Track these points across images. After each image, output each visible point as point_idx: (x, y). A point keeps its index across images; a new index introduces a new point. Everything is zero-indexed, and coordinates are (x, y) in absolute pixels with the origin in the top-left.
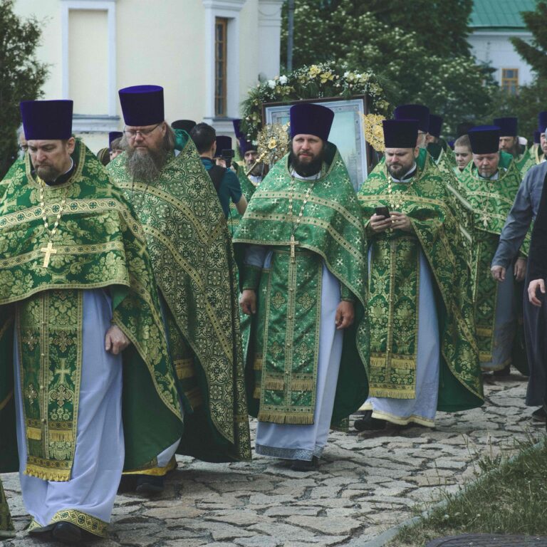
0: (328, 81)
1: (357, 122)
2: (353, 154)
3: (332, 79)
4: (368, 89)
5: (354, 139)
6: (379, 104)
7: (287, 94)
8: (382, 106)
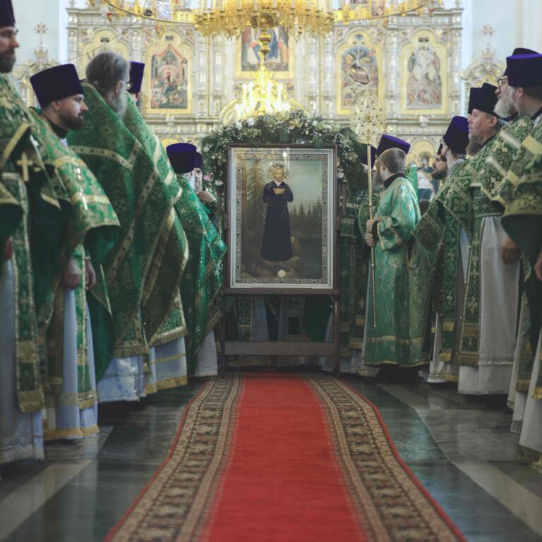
0: (296, 128)
1: (325, 172)
2: (319, 203)
3: (300, 126)
4: (338, 139)
5: (321, 188)
6: (348, 156)
7: (254, 136)
8: (351, 158)
